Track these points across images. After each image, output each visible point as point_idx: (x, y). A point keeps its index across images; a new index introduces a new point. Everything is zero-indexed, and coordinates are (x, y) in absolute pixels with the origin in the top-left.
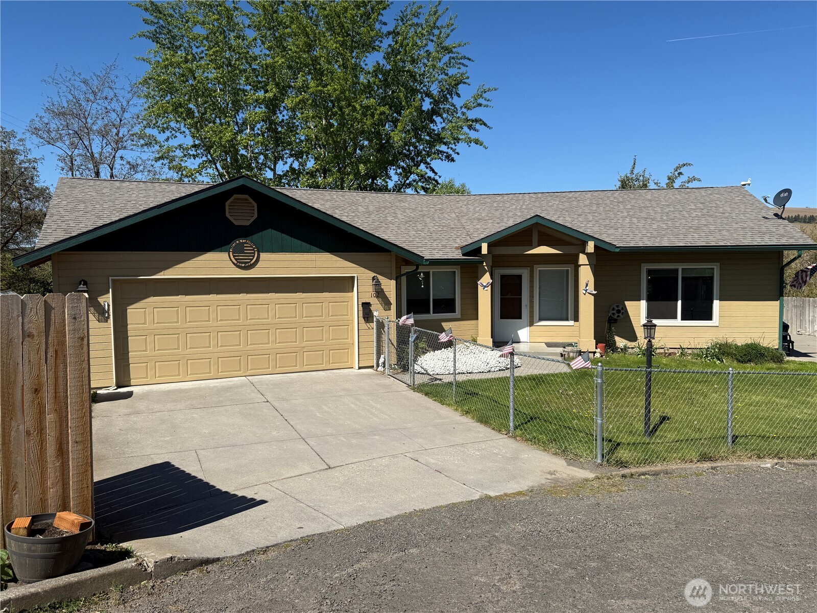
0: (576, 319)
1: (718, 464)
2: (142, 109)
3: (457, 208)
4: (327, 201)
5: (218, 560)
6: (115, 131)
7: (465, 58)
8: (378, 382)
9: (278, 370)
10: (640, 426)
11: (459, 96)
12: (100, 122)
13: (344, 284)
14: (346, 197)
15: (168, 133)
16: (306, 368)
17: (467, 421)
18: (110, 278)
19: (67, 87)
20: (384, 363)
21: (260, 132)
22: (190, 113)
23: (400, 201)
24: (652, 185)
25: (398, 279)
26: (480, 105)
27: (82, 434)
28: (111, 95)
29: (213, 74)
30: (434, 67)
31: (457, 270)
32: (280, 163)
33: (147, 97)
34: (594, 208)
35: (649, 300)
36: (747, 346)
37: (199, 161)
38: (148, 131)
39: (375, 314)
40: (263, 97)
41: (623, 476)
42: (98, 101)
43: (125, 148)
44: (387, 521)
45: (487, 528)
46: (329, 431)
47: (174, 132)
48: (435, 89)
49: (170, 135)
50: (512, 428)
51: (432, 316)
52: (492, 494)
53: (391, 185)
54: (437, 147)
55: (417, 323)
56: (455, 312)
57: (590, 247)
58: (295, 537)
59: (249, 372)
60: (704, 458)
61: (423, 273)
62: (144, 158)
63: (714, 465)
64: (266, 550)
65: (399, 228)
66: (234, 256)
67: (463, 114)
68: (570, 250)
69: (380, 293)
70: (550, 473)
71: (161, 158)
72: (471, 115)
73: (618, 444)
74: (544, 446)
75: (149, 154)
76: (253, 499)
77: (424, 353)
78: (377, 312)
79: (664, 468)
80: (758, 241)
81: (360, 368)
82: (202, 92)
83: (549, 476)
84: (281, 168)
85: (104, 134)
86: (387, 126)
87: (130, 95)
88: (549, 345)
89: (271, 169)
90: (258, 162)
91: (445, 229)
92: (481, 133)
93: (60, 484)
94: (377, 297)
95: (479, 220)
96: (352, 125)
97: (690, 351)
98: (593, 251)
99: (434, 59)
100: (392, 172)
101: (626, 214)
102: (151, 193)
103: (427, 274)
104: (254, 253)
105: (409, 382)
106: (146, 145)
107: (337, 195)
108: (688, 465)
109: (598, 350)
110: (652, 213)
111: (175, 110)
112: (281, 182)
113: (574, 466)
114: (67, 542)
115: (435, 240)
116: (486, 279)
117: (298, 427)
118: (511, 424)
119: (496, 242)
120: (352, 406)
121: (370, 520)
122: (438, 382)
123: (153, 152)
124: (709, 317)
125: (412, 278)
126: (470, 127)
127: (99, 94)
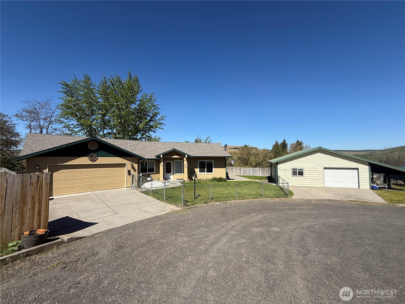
0: (184, 173)
1: (208, 204)
2: (60, 112)
3: (155, 145)
4: (119, 142)
5: (85, 237)
6: (49, 119)
7: (159, 108)
8: (132, 191)
9: (102, 189)
10: (193, 197)
11: (157, 117)
12: (44, 116)
13: (123, 165)
14: (125, 141)
15: (68, 120)
16: (111, 188)
17: (155, 199)
18: (48, 165)
19: (32, 104)
20: (134, 186)
21: (99, 122)
22: (77, 115)
23: (140, 143)
24: (202, 141)
25: (138, 164)
26: (162, 120)
27: (46, 208)
28: (49, 108)
29: (85, 105)
30: (151, 109)
31: (155, 161)
32: (105, 130)
33: (61, 109)
34: (188, 147)
35: (200, 168)
36: (219, 178)
37: (79, 129)
38: (61, 119)
39: (132, 173)
40: (101, 113)
41: (188, 208)
42: (43, 109)
43: (53, 124)
44: (131, 224)
45: (155, 222)
46: (117, 204)
47: (70, 120)
48: (151, 115)
49: (69, 120)
50: (165, 200)
51: (148, 173)
52: (158, 215)
53: (138, 138)
54: (151, 129)
55: (143, 175)
56: (154, 172)
57: (186, 156)
58: (106, 230)
59: (93, 190)
60: (205, 203)
61: (145, 162)
62: (59, 127)
63: (207, 204)
64: (98, 233)
65: (139, 150)
66: (90, 158)
67: (158, 121)
68: (182, 157)
69: (133, 168)
70: (172, 209)
71: (66, 127)
72: (160, 122)
73: (188, 201)
74: (172, 203)
75: (61, 126)
76: (94, 223)
77: (145, 183)
78: (132, 172)
79: (197, 206)
80: (221, 155)
81: (127, 188)
82: (81, 110)
83: (172, 210)
84: (106, 132)
85: (45, 119)
86: (138, 122)
87: (56, 109)
88: (177, 179)
89: (102, 132)
90: (98, 130)
91: (152, 151)
92: (163, 126)
93: (38, 222)
94: (132, 169)
95: (161, 148)
96: (128, 122)
97: (208, 180)
98: (187, 157)
99: (151, 108)
100: (139, 134)
101: (195, 148)
102: (62, 139)
103: (146, 163)
104: (96, 157)
105: (140, 191)
106: (60, 123)
107: (122, 141)
108: (202, 205)
109: (188, 180)
110: (200, 148)
111: (71, 114)
112: (105, 136)
113: (178, 207)
114: (41, 236)
115: (149, 154)
116: (162, 163)
117: (108, 204)
118: (165, 199)
119: (164, 155)
120: (124, 198)
121: (126, 224)
122: (148, 190)
123: (63, 126)
124: (212, 172)
125: (142, 163)
126: (160, 125)
127: (44, 107)
